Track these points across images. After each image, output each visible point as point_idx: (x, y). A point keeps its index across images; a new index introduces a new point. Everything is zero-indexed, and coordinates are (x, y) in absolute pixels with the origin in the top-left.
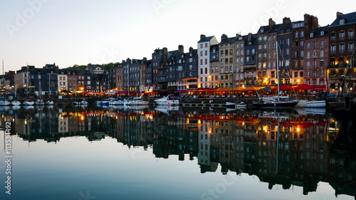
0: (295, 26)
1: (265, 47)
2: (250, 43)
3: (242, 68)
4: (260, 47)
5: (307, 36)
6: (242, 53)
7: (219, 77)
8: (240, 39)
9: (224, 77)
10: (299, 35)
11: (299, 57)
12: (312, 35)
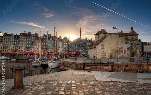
0: (32, 35)
1: (22, 40)
2: (17, 38)
3: (13, 45)
4: (20, 40)
5: (36, 39)
6: (13, 40)
7: (3, 48)
8: (13, 35)
9: (5, 48)
10: (33, 38)
11: (33, 44)
12: (37, 39)
